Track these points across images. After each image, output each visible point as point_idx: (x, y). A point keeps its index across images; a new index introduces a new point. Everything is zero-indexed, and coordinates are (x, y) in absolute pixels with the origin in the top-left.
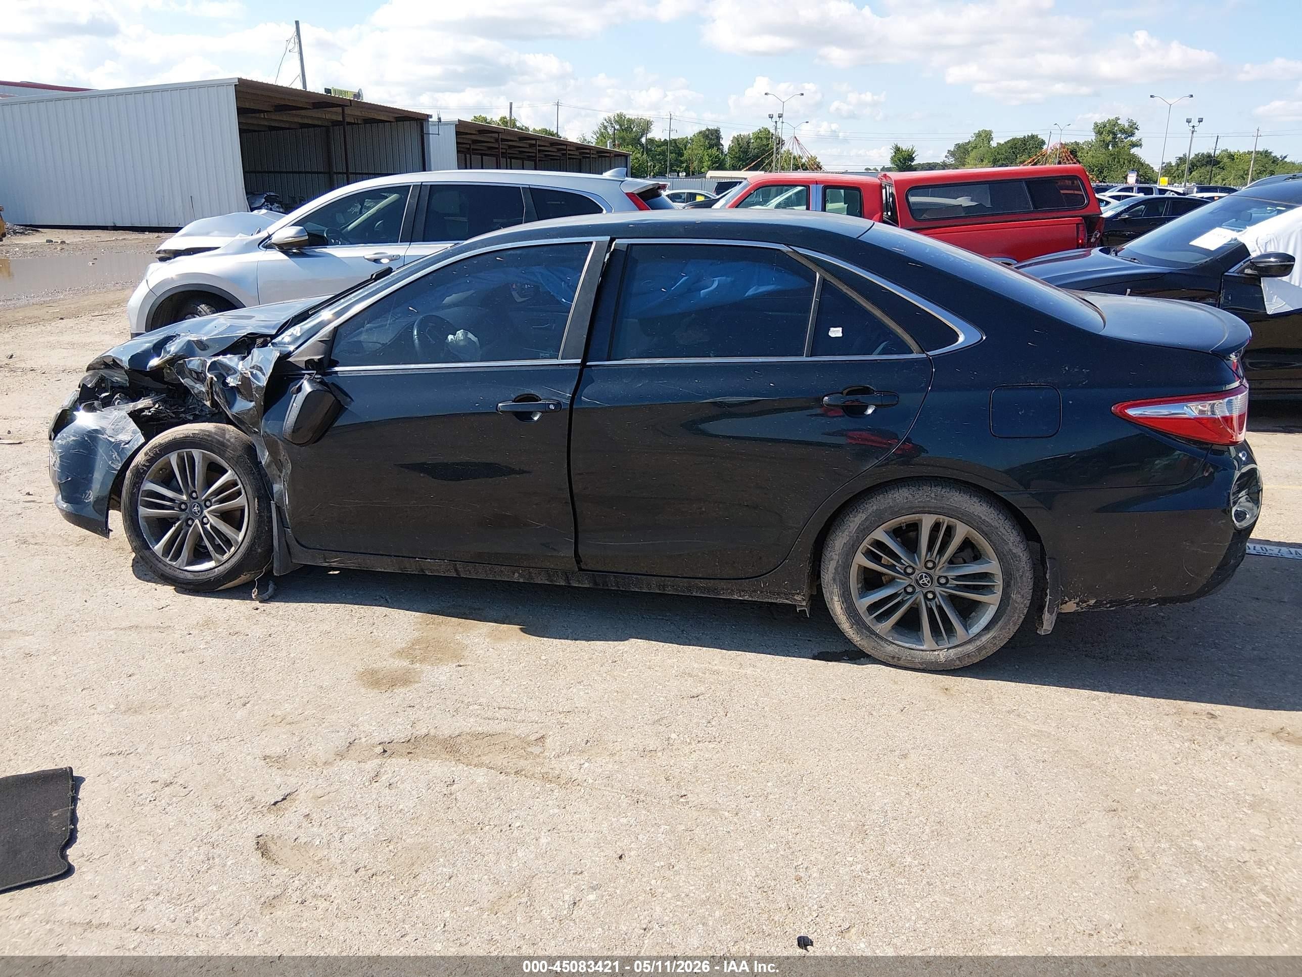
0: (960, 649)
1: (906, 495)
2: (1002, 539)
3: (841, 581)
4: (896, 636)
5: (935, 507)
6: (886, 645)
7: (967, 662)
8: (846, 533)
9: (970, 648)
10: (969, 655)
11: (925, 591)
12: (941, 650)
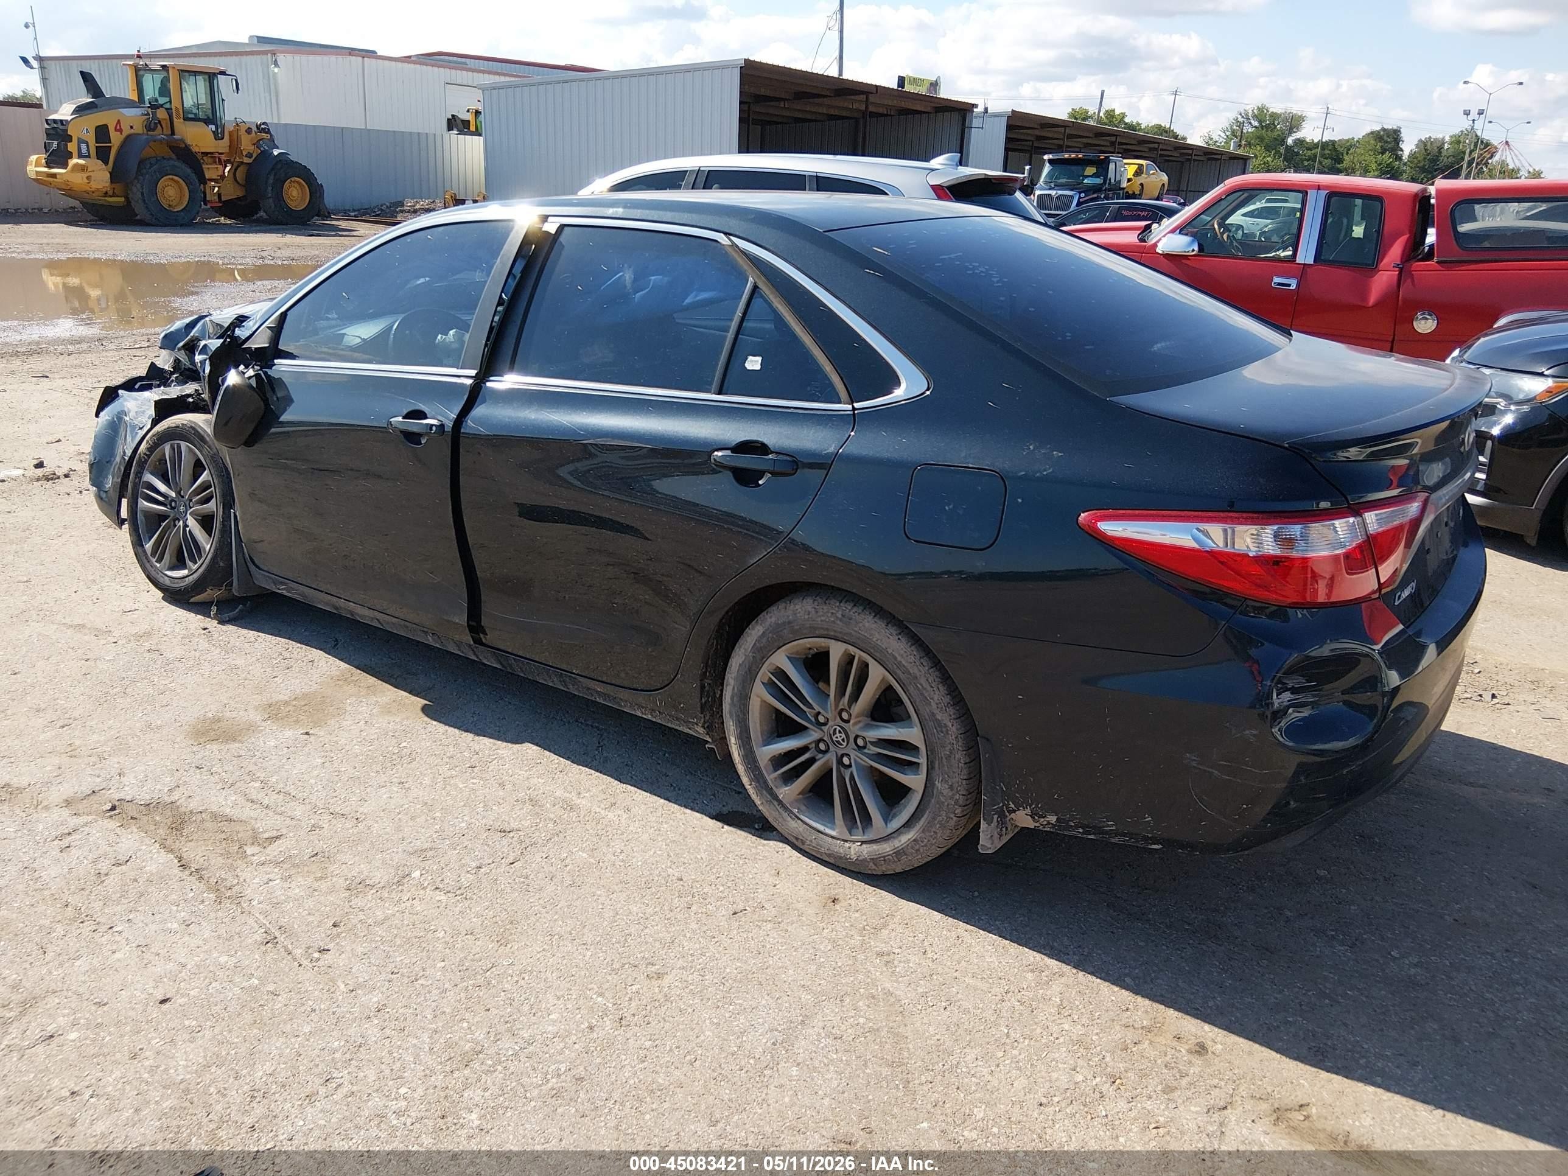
0: (875, 847)
1: (809, 608)
2: (922, 694)
3: (738, 716)
4: (803, 808)
5: (841, 633)
6: (789, 819)
7: (885, 869)
8: (742, 650)
9: (886, 848)
10: (884, 858)
11: (840, 753)
12: (854, 842)
